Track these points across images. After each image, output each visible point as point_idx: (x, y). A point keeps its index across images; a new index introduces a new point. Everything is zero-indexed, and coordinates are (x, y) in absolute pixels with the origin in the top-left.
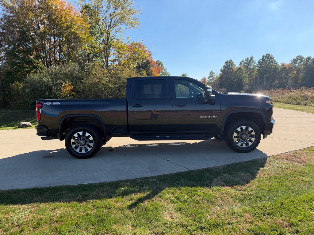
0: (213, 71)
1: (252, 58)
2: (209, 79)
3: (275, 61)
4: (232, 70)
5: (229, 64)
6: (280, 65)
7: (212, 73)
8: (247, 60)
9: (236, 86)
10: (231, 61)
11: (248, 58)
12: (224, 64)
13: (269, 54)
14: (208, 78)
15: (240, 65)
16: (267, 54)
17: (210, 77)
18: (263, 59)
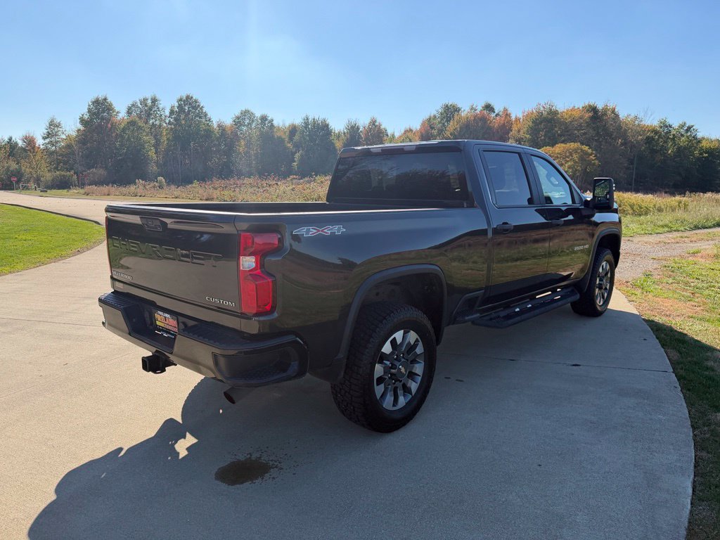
0: (57, 120)
1: (154, 101)
2: (47, 141)
3: (206, 115)
4: (112, 125)
5: (101, 108)
6: (215, 126)
7: (53, 126)
8: (144, 102)
9: (129, 164)
10: (105, 99)
11: (145, 100)
12: (89, 106)
13: (192, 98)
14: (44, 138)
15: (129, 112)
16: (188, 97)
17: (48, 135)
18: (180, 106)
